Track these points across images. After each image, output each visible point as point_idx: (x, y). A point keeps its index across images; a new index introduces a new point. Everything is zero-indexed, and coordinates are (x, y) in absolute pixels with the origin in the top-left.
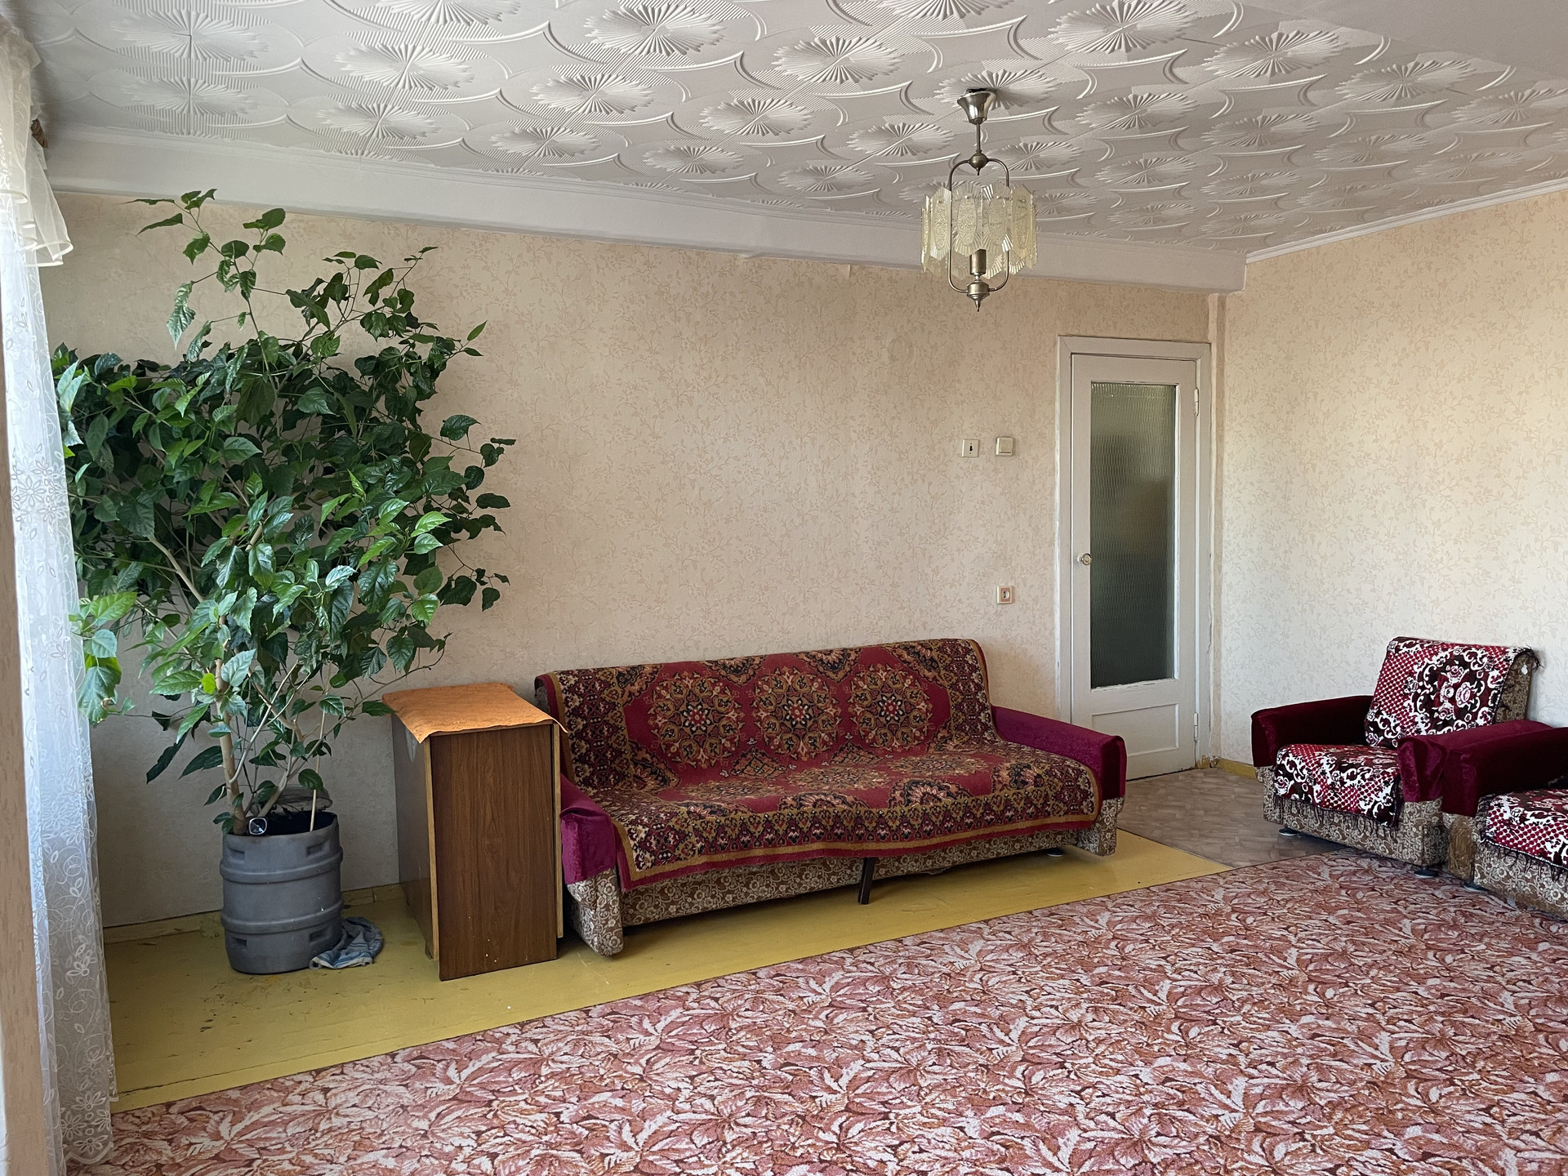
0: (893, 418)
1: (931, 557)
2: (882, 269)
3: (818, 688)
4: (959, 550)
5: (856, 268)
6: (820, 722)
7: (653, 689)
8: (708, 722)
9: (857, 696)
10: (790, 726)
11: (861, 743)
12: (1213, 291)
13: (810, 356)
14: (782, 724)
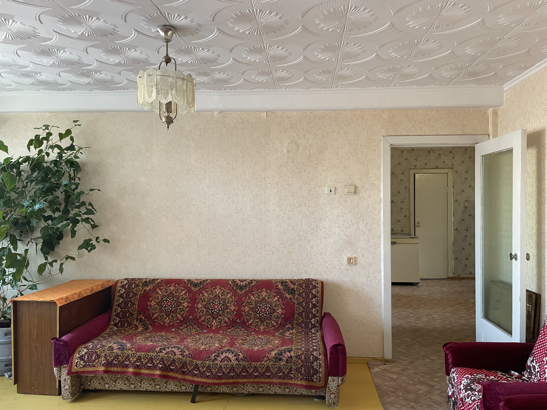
0: (289, 177)
1: (309, 240)
2: (283, 113)
3: (229, 297)
4: (325, 238)
5: (269, 113)
6: (226, 312)
7: (155, 290)
8: (174, 306)
9: (248, 302)
10: (211, 312)
11: (244, 325)
12: (490, 107)
13: (248, 152)
14: (207, 311)
